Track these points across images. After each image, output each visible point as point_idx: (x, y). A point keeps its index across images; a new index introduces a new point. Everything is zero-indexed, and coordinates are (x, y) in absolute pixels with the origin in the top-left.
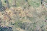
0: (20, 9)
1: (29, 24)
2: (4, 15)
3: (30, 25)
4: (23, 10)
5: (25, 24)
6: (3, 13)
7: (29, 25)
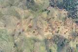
0: (29, 34)
1: (20, 7)
2: (57, 30)
3: (18, 4)
4: (23, 31)
5: (27, 7)
6: (58, 32)
7: (21, 4)
